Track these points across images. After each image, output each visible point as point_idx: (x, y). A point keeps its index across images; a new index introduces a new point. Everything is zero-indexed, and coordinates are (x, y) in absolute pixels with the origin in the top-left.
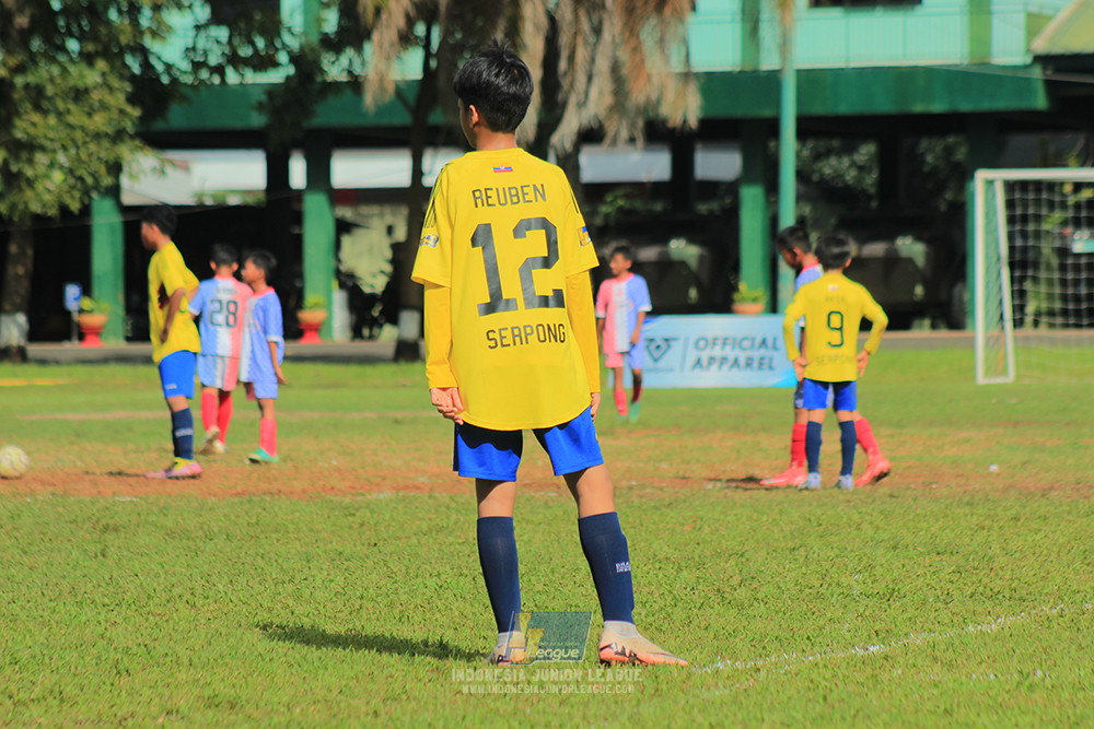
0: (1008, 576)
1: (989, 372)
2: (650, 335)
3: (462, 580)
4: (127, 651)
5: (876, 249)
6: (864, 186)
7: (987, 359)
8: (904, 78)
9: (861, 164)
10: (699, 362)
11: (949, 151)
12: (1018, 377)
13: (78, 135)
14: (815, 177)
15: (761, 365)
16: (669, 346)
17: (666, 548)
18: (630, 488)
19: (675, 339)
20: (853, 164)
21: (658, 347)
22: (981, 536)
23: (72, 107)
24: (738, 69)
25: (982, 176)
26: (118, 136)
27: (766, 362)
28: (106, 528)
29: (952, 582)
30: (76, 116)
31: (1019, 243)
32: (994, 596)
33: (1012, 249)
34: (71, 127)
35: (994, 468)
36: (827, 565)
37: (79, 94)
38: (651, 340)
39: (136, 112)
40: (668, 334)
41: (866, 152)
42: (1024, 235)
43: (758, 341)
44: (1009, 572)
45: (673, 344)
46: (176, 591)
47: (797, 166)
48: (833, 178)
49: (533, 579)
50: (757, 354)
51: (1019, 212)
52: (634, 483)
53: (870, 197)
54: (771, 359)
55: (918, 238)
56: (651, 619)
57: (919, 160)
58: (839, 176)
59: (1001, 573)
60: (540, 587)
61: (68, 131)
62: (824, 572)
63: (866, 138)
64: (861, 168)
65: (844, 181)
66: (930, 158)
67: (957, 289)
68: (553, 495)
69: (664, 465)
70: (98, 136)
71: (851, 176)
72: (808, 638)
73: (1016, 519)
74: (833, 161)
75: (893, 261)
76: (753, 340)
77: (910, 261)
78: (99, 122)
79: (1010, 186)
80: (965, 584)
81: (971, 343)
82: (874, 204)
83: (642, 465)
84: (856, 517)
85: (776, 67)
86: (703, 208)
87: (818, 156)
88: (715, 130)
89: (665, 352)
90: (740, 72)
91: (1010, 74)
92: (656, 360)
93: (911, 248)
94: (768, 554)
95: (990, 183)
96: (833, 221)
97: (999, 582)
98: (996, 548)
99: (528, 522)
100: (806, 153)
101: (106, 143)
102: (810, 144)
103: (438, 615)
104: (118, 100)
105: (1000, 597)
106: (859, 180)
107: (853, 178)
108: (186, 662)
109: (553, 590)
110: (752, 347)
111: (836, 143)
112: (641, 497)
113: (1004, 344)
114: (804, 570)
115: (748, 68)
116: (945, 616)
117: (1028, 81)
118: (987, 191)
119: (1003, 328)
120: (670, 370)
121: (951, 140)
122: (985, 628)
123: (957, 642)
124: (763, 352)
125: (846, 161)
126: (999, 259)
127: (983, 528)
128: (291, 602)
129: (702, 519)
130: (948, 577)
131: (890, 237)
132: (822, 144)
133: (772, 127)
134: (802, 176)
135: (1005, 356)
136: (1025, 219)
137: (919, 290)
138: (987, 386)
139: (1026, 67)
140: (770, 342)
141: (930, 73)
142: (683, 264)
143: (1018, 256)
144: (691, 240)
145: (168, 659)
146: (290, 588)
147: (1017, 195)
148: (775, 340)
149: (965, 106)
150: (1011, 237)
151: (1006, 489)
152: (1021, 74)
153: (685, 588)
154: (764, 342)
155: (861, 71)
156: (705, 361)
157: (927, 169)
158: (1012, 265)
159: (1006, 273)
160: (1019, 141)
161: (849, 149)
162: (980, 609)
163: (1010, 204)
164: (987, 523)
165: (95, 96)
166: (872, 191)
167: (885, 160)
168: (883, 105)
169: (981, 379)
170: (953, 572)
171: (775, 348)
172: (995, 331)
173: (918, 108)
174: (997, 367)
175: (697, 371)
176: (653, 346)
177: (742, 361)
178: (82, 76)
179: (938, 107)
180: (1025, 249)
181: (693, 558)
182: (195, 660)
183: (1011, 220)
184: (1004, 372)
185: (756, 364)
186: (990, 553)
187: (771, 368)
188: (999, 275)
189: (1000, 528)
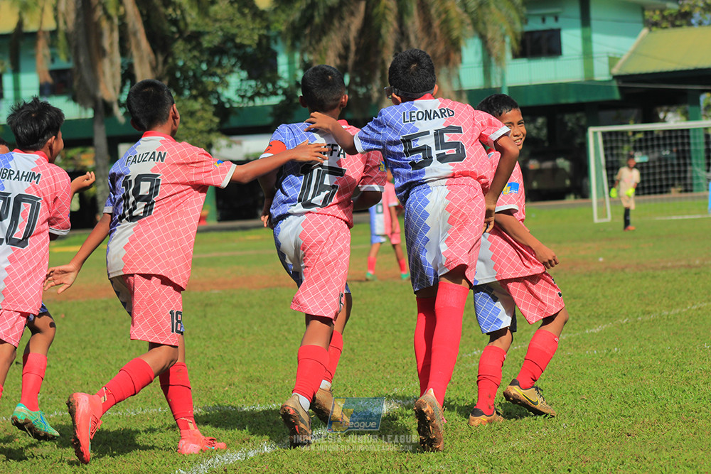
0: (605, 306)
1: (600, 217)
3: (362, 321)
4: (213, 359)
5: (548, 165)
7: (599, 211)
8: (556, 88)
11: (578, 119)
12: (613, 218)
13: (193, 132)
22: (593, 290)
23: (190, 120)
24: (482, 88)
25: (591, 130)
26: (210, 131)
28: (207, 305)
30: (191, 124)
31: (610, 159)
32: (598, 316)
33: (607, 162)
34: (189, 129)
35: (601, 260)
37: (192, 114)
39: (217, 120)
41: (540, 121)
42: (612, 155)
46: (236, 331)
49: (394, 319)
51: (609, 145)
53: (543, 142)
55: (566, 159)
57: (565, 125)
60: (397, 322)
61: (187, 131)
63: (540, 115)
64: (539, 129)
66: (570, 125)
67: (585, 181)
70: (201, 132)
73: (609, 281)
75: (555, 170)
77: (563, 169)
78: (201, 125)
79: (604, 134)
81: (590, 205)
82: (546, 144)
85: (499, 86)
90: (484, 89)
91: (603, 84)
93: (563, 163)
95: (595, 133)
98: (600, 295)
101: (205, 135)
103: (351, 337)
104: (209, 115)
108: (239, 362)
111: (528, 118)
113: (605, 205)
115: (487, 87)
116: (576, 326)
117: (611, 87)
118: (595, 137)
119: (604, 198)
121: (578, 115)
122: (593, 330)
123: (581, 337)
125: (532, 126)
126: (601, 165)
127: (595, 286)
128: (286, 334)
131: (553, 158)
135: (606, 211)
136: (612, 148)
137: (568, 182)
138: (599, 224)
139: (609, 81)
141: (568, 86)
143: (610, 165)
145: (231, 361)
146: (286, 327)
147: (608, 138)
149: (584, 99)
150: (606, 156)
151: (606, 269)
152: (608, 84)
155: (537, 86)
157: (569, 129)
158: (607, 169)
159: (604, 173)
160: (603, 114)
162: (592, 322)
163: (605, 142)
164: (596, 284)
165: (199, 114)
166: (544, 139)
167: (551, 125)
168: (547, 100)
169: (596, 220)
172: (602, 199)
173: (563, 101)
174: (602, 214)
178: (192, 106)
179: (572, 100)
180: (612, 162)
182: (243, 361)
183: (605, 149)
184: (606, 216)
186: (597, 297)
188: (601, 173)
189: (603, 286)
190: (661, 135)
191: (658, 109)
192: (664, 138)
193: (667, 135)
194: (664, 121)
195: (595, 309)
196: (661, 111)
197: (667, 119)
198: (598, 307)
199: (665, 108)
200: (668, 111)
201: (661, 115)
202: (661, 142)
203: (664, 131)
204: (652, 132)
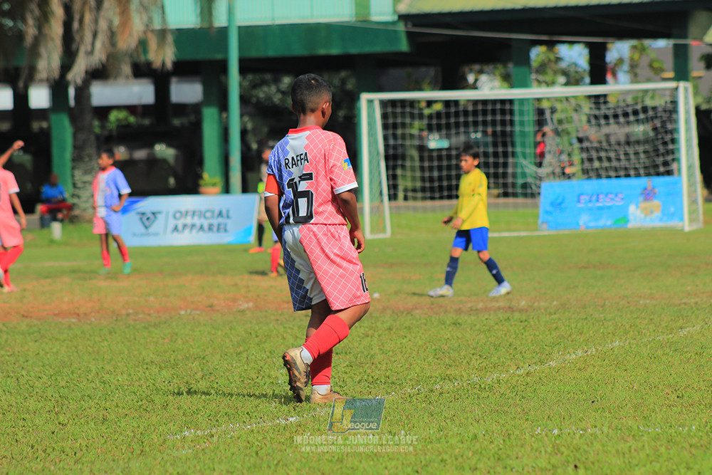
0: (384, 368)
1: (373, 231)
2: (141, 210)
6: (286, 105)
7: (372, 222)
8: (311, 31)
9: (283, 90)
10: (176, 229)
11: (343, 82)
12: (393, 233)
14: (254, 100)
15: (218, 229)
16: (155, 217)
17: (151, 355)
18: (128, 315)
19: (159, 213)
20: (279, 90)
21: (148, 219)
22: (366, 342)
24: (198, 27)
25: (365, 97)
27: (221, 227)
29: (346, 373)
31: (391, 142)
32: (374, 381)
33: (387, 146)
35: (376, 295)
36: (262, 364)
38: (143, 214)
40: (154, 209)
41: (286, 81)
42: (395, 137)
43: (217, 212)
44: (385, 365)
45: (159, 216)
47: (240, 93)
48: (266, 100)
49: (59, 378)
50: (215, 222)
51: (391, 121)
52: (131, 311)
54: (226, 225)
56: (140, 403)
58: (269, 98)
59: (379, 366)
60: (63, 383)
62: (259, 368)
63: (287, 73)
64: (283, 93)
65: (272, 102)
68: (74, 320)
69: (152, 299)
71: (277, 98)
72: (247, 413)
73: (390, 329)
74: (265, 89)
76: (212, 212)
79: (384, 104)
80: (355, 374)
83: (136, 299)
84: (282, 330)
85: (225, 25)
86: (176, 122)
87: (255, 86)
88: (184, 69)
89: (154, 222)
90: (200, 29)
91: (383, 28)
92: (146, 227)
94: (221, 356)
95: (370, 102)
96: (265, 130)
97: (377, 372)
98: (376, 350)
99: (57, 340)
100: (246, 84)
102: (250, 77)
105: (378, 382)
106: (282, 100)
107: (279, 99)
109: (72, 385)
110: (213, 217)
111: (268, 77)
112: (135, 320)
113: (383, 212)
114: (246, 367)
115: (206, 26)
117: (395, 32)
118: (369, 107)
119: (382, 201)
120: (156, 234)
121: (343, 74)
124: (220, 220)
125: (273, 88)
126: (378, 154)
127: (368, 336)
129: (177, 334)
130: (343, 369)
132: (258, 77)
133: (223, 66)
134: (244, 100)
135: (383, 220)
136: (395, 126)
138: (373, 240)
139: (393, 23)
140: (224, 213)
141: (329, 28)
142: (164, 161)
143: (391, 152)
144: (170, 145)
147: (390, 110)
148: (228, 211)
149: (354, 50)
150: (386, 138)
151: (384, 310)
152: (391, 28)
153: (164, 382)
154: (220, 214)
155: (283, 28)
156: (180, 227)
158: (387, 158)
159: (383, 163)
161: (277, 81)
163: (385, 116)
164: (370, 332)
168: (298, 50)
169: (369, 235)
170: (347, 366)
171: (228, 217)
172: (377, 203)
173: (322, 52)
174: (378, 227)
175: (175, 234)
176: (145, 219)
177: (206, 227)
179: (335, 51)
180: (395, 147)
181: (170, 361)
183: (385, 127)
184: (384, 230)
185: (215, 229)
186: (372, 353)
187: (226, 230)
188: (378, 164)
189: (379, 336)
190: (470, 108)
191: (466, 69)
192: (475, 113)
193: (480, 107)
194: (474, 87)
195: (368, 371)
196: (471, 71)
197: (479, 84)
198: (373, 367)
199: (477, 67)
200: (481, 72)
201: (471, 78)
202: (471, 119)
203: (476, 102)
204: (456, 102)
